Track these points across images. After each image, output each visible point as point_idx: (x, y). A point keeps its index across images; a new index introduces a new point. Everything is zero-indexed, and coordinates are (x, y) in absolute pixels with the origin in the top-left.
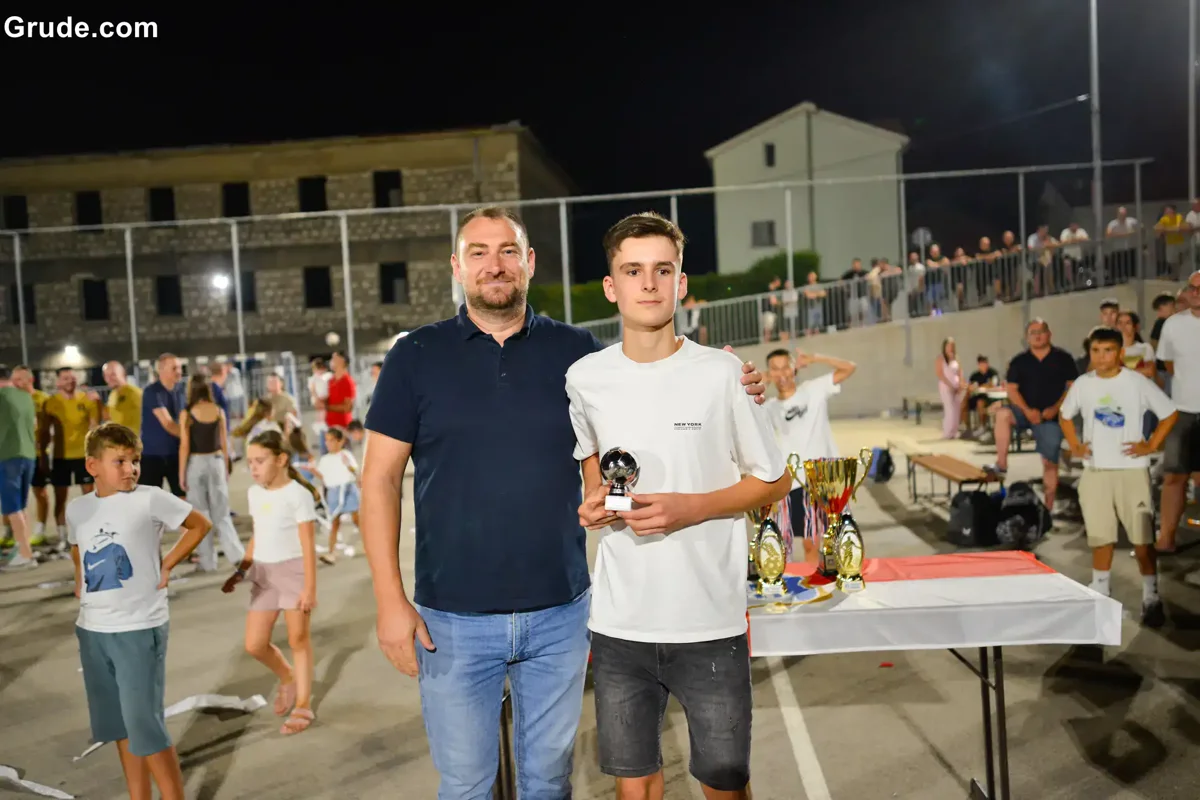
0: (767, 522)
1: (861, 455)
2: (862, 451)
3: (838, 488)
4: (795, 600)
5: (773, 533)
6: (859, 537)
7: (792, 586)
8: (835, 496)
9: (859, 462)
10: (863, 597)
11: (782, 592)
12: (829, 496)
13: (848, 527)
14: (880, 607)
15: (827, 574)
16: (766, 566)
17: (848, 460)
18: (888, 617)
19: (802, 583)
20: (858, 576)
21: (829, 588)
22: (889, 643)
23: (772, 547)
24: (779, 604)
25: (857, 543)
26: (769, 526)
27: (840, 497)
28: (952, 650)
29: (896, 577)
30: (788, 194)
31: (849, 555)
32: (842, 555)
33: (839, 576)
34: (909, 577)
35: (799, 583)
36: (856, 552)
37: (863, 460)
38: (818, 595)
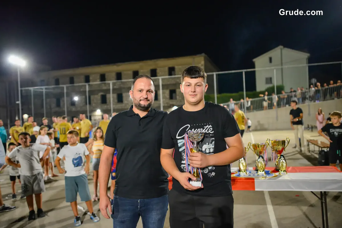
0: (260, 156)
1: (286, 139)
2: (287, 138)
3: (280, 148)
4: (268, 176)
5: (262, 159)
6: (285, 160)
7: (267, 173)
8: (279, 150)
9: (286, 141)
10: (286, 177)
11: (264, 175)
12: (278, 150)
13: (282, 158)
14: (290, 179)
15: (277, 170)
16: (260, 167)
17: (283, 141)
18: (292, 182)
19: (270, 172)
20: (285, 171)
21: (277, 174)
22: (293, 189)
23: (261, 162)
24: (263, 177)
25: (285, 163)
26: (261, 157)
27: (281, 150)
28: (312, 192)
29: (296, 172)
30: (275, 71)
31: (283, 165)
32: (281, 166)
33: (280, 171)
34: (300, 172)
35: (269, 172)
36: (285, 164)
37: (287, 141)
38: (274, 175)
